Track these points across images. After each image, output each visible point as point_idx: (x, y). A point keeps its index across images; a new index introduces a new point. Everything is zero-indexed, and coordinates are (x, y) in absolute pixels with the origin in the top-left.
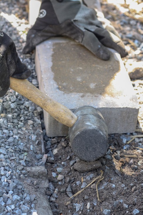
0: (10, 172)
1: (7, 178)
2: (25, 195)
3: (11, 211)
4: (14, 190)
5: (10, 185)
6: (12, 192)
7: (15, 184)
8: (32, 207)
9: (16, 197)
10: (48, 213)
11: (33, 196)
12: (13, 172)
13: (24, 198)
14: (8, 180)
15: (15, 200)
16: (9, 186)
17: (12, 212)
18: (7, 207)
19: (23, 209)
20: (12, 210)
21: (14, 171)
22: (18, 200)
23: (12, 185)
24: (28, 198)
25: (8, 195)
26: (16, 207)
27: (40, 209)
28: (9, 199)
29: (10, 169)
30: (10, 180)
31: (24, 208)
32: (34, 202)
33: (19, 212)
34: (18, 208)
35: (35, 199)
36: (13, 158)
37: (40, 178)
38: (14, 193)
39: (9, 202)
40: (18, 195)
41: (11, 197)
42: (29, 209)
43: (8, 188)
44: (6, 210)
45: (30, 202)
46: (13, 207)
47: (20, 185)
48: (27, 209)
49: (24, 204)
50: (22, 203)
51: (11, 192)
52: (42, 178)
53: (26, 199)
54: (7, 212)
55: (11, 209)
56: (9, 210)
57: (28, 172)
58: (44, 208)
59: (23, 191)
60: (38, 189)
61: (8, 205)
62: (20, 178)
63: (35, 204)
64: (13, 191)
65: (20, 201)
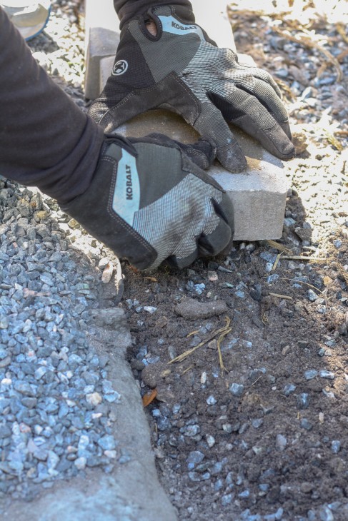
0: (62, 315)
1: (57, 325)
2: (90, 356)
3: (66, 382)
4: (71, 346)
5: (64, 337)
6: (67, 350)
7: (72, 337)
8: (104, 376)
9: (74, 358)
10: (131, 388)
11: (105, 359)
12: (66, 316)
13: (87, 360)
14: (60, 330)
15: (73, 363)
16: (61, 339)
17: (68, 382)
18: (59, 374)
19: (87, 378)
20: (69, 380)
21: (68, 314)
22: (78, 365)
23: (68, 336)
24: (95, 361)
25: (60, 354)
26: (74, 375)
27: (118, 381)
28: (62, 361)
29: (62, 311)
30: (63, 330)
31: (90, 376)
32: (107, 368)
33: (81, 383)
34: (78, 377)
35: (107, 364)
36: (65, 292)
37: (115, 329)
38: (70, 351)
39: (63, 366)
40: (78, 354)
41: (65, 357)
42: (98, 379)
43: (60, 343)
44: (58, 381)
45: (99, 369)
46: (70, 374)
47: (81, 337)
48: (96, 378)
49: (88, 370)
50: (85, 368)
51: (65, 349)
52: (118, 329)
53: (91, 362)
54: (60, 383)
55: (66, 378)
56: (62, 380)
57: (94, 318)
58: (124, 380)
59: (87, 348)
60: (112, 349)
61: (62, 371)
62: (79, 326)
63: (108, 372)
64: (69, 347)
65: (82, 366)
